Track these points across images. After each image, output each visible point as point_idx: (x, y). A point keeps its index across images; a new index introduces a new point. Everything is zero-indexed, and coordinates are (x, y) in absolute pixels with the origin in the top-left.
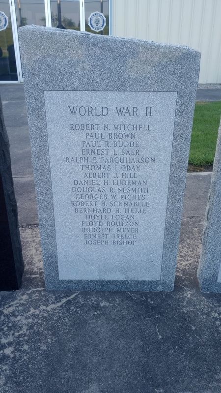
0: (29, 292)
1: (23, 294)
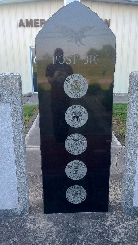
0: (114, 213)
1: (112, 215)
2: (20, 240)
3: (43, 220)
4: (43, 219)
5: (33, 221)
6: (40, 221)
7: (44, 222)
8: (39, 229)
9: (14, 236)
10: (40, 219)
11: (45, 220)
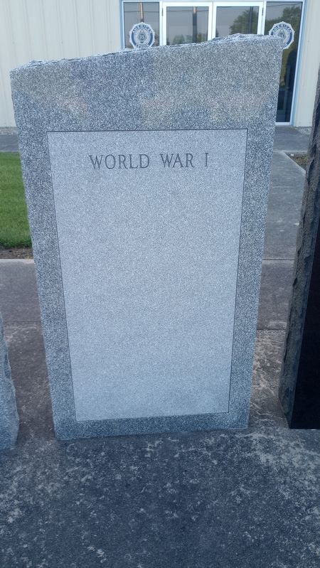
2: (258, 495)
3: (292, 444)
4: (292, 441)
5: (269, 447)
6: (287, 446)
7: (298, 450)
8: (293, 469)
9: (237, 483)
10: (285, 442)
11: (298, 445)
